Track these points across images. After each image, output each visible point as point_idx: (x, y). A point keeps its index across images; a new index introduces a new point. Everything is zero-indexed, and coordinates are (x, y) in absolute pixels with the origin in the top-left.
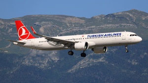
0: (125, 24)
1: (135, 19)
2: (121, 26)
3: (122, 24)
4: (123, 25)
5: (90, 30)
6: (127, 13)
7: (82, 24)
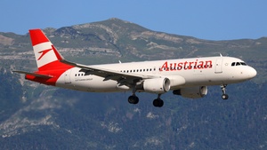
0: (96, 49)
1: (116, 38)
2: (87, 52)
3: (90, 49)
4: (93, 49)
5: (24, 58)
6: (101, 26)
7: (7, 47)
